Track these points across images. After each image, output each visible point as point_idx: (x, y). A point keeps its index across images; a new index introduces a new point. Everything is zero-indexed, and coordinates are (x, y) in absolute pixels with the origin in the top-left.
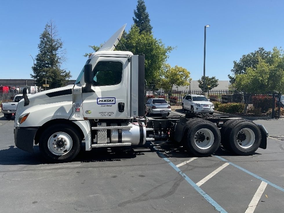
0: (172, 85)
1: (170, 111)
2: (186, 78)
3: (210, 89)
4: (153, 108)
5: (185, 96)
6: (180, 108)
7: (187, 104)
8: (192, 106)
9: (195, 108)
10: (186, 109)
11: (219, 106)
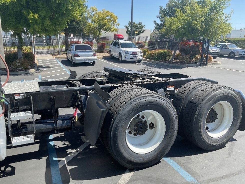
0: (100, 30)
1: (96, 60)
2: (113, 23)
3: (137, 35)
4: (75, 56)
5: (113, 42)
6: (108, 55)
7: (114, 52)
8: (120, 54)
9: (123, 55)
10: (114, 56)
11: (147, 53)
